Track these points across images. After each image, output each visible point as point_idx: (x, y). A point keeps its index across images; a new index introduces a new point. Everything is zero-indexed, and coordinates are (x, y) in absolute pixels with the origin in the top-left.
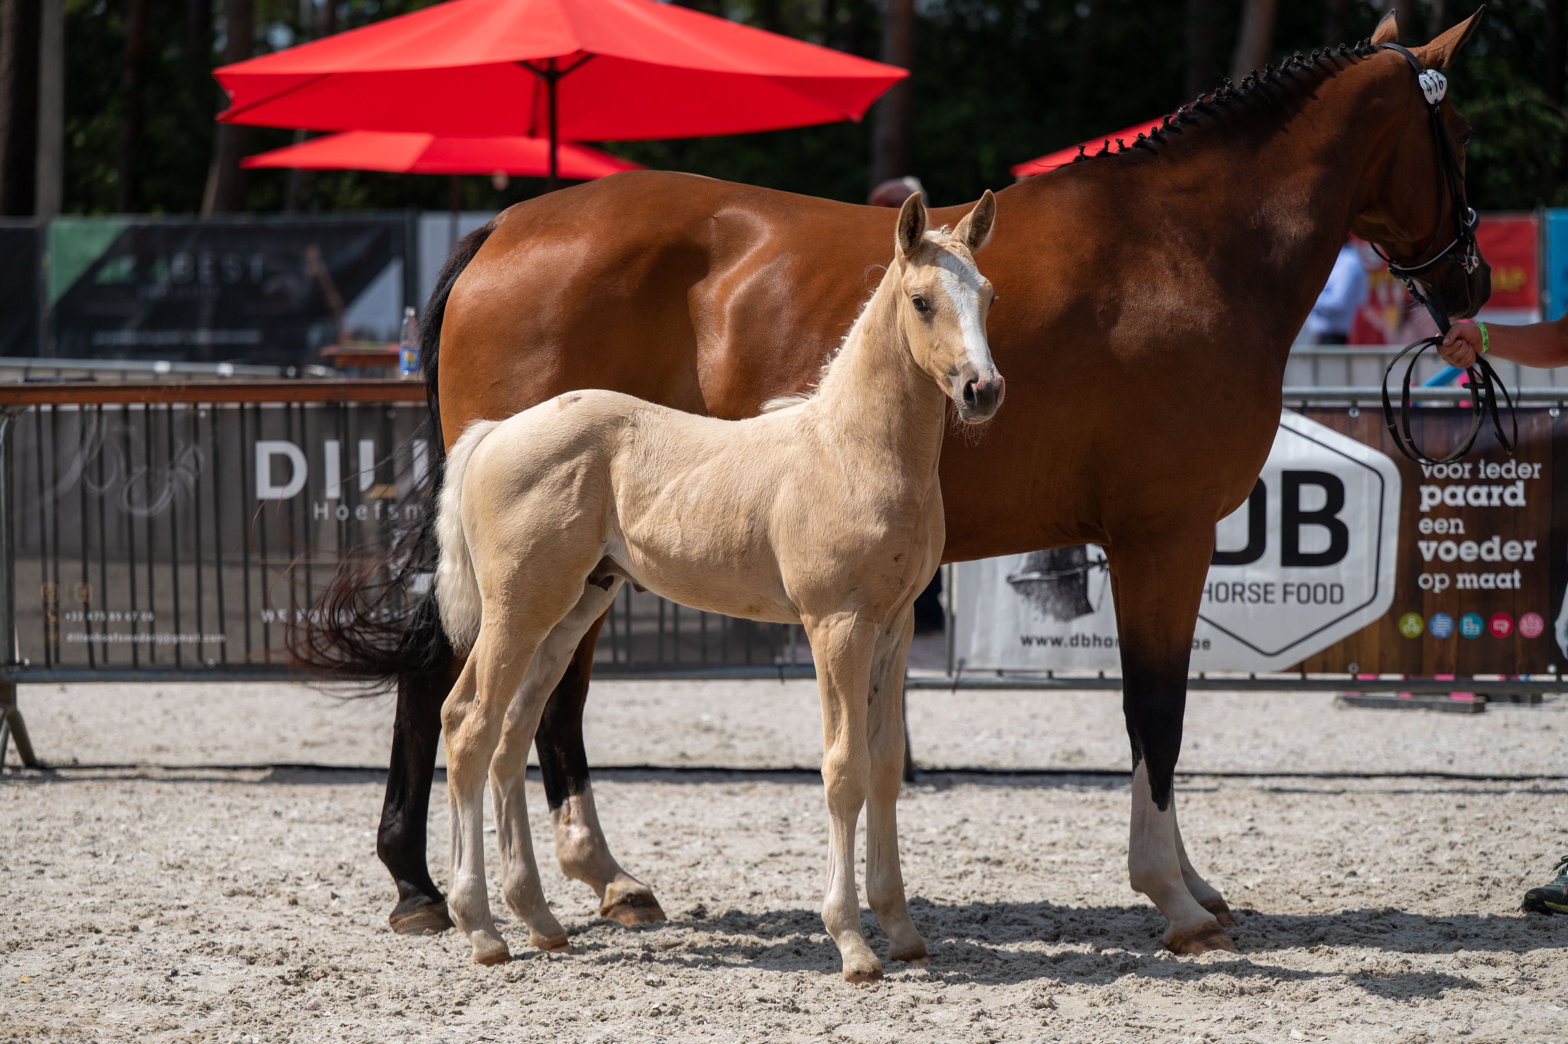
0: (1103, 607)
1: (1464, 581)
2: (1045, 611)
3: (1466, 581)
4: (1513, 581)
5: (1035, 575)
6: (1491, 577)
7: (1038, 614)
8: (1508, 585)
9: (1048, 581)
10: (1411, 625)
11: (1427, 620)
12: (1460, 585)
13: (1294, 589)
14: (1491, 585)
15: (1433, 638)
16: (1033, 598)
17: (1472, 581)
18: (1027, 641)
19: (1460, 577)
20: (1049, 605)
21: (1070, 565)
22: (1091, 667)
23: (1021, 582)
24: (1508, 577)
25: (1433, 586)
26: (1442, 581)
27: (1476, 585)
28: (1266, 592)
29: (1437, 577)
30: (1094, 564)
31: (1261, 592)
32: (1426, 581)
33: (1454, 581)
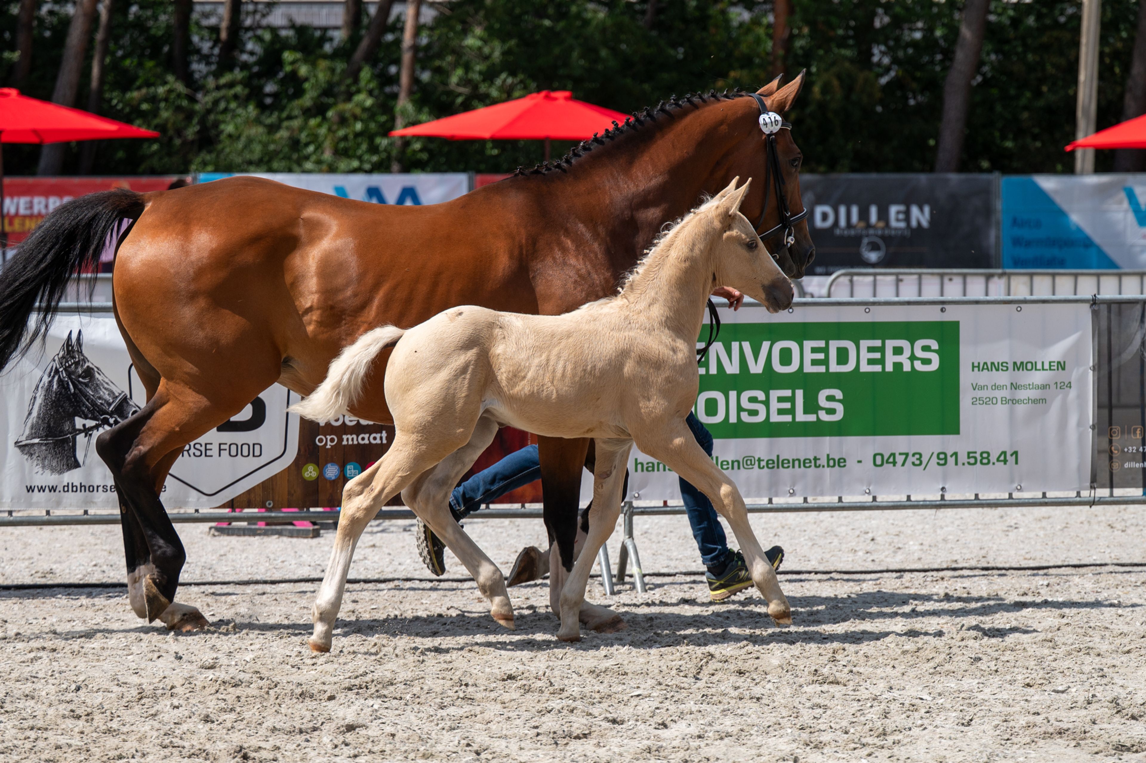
0: (88, 461)
1: (348, 440)
2: (43, 467)
3: (349, 439)
4: (381, 438)
5: (36, 441)
6: (366, 436)
7: (39, 469)
8: (378, 441)
9: (46, 444)
10: (310, 472)
11: (321, 467)
12: (345, 443)
13: (227, 447)
14: (366, 441)
15: (326, 479)
16: (34, 457)
17: (353, 439)
18: (30, 489)
19: (345, 437)
20: (46, 462)
21: (62, 432)
22: (79, 507)
23: (26, 445)
24: (378, 436)
25: (326, 444)
26: (332, 440)
27: (355, 442)
28: (206, 450)
29: (329, 437)
30: (80, 431)
31: (203, 449)
32: (321, 441)
33: (341, 440)
